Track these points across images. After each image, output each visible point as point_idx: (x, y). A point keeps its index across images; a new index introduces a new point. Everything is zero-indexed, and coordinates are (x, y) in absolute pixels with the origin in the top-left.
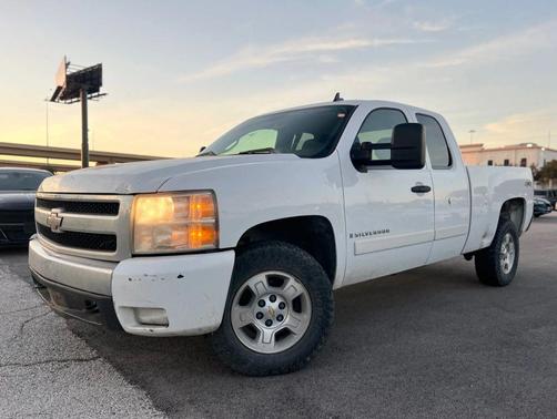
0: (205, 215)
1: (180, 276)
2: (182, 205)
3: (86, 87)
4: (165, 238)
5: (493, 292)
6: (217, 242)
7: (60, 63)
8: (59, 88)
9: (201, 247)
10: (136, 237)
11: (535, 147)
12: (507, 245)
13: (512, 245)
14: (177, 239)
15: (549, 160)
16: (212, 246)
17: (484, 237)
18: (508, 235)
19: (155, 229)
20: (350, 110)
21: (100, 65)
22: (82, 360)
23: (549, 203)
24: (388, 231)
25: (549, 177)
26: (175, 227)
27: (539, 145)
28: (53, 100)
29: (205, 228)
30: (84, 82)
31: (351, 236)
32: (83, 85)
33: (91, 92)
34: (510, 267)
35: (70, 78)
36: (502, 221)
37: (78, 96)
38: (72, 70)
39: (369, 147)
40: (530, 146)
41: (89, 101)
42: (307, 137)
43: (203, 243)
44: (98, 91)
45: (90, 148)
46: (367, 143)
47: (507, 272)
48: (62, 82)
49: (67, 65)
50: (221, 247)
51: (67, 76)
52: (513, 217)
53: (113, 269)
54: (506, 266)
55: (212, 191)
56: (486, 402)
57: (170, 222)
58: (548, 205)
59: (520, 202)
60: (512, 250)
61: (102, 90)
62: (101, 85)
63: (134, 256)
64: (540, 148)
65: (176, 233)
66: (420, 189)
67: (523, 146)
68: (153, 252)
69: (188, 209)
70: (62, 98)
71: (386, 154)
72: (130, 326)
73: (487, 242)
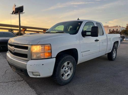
0: (49, 50)
1: (43, 65)
2: (43, 47)
3: (20, 11)
4: (39, 55)
5: (111, 62)
6: (51, 56)
7: (14, 5)
8: (13, 11)
9: (47, 57)
10: (32, 55)
11: (120, 26)
12: (115, 52)
13: (115, 51)
14: (42, 55)
15: (123, 29)
16: (50, 57)
17: (110, 50)
18: (115, 49)
19: (37, 53)
20: (81, 22)
21: (23, 6)
22: (19, 81)
23: (122, 39)
24: (89, 51)
25: (122, 33)
26: (41, 53)
27: (121, 26)
28: (12, 14)
29: (48, 53)
30: (19, 10)
31: (81, 52)
32: (19, 11)
33: (21, 12)
34: (115, 57)
35: (16, 9)
36: (114, 46)
37: (18, 13)
38: (17, 7)
39: (86, 32)
40: (119, 26)
41: (20, 14)
42: (71, 27)
43: (48, 56)
44: (22, 12)
45: (21, 25)
46: (85, 31)
47: (114, 57)
48: (14, 10)
49: (15, 6)
50: (52, 57)
51: (15, 9)
52: (116, 45)
53: (27, 62)
54: (114, 56)
55: (50, 44)
56: (111, 92)
57: (40, 51)
58: (122, 40)
59: (117, 42)
60: (115, 53)
61: (23, 12)
62: (23, 10)
63: (32, 59)
64: (121, 27)
65: (42, 54)
66: (97, 41)
67: (117, 26)
68: (36, 58)
69: (44, 48)
70: (14, 14)
71: (90, 33)
72: (31, 75)
73: (110, 51)
